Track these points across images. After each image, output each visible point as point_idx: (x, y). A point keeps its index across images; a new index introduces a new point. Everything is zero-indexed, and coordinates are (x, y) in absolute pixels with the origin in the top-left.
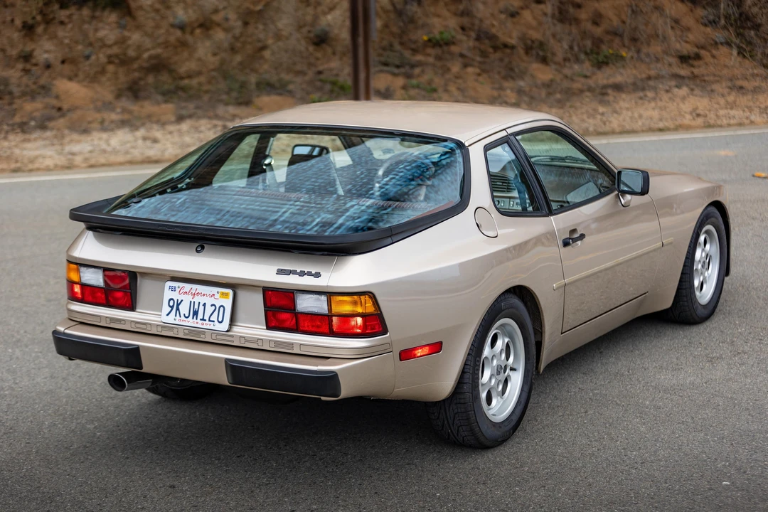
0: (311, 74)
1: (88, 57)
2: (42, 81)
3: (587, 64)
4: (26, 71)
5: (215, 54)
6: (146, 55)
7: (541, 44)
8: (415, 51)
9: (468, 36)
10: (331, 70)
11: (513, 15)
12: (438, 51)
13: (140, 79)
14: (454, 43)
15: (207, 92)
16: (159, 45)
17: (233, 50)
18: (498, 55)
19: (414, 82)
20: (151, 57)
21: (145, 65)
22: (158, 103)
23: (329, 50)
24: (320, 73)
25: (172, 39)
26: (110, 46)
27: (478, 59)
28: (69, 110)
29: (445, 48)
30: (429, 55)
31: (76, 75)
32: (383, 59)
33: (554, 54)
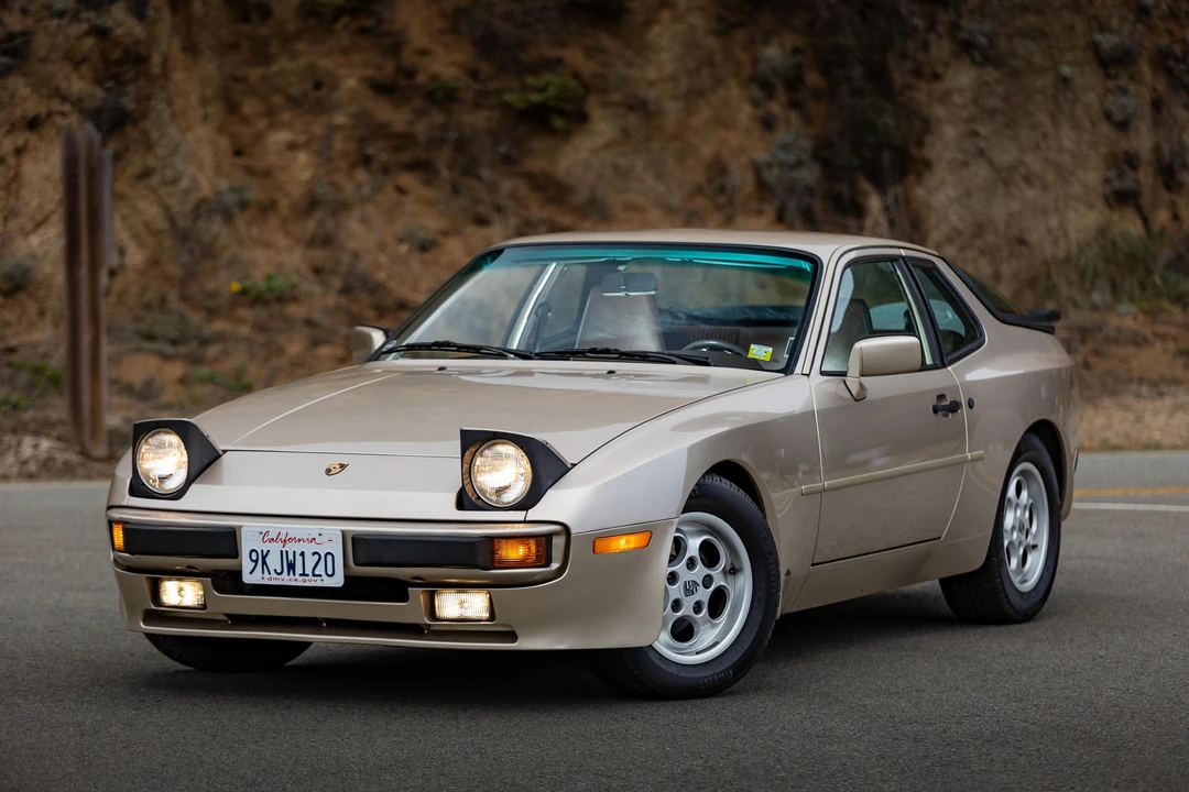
8: (212, 313)
9: (326, 286)
10: (34, 346)
11: (425, 247)
12: (260, 313)
14: (294, 299)
19: (205, 371)
23: (32, 307)
24: (10, 351)
27: (341, 329)
29: (276, 308)
30: (242, 321)
32: (144, 327)
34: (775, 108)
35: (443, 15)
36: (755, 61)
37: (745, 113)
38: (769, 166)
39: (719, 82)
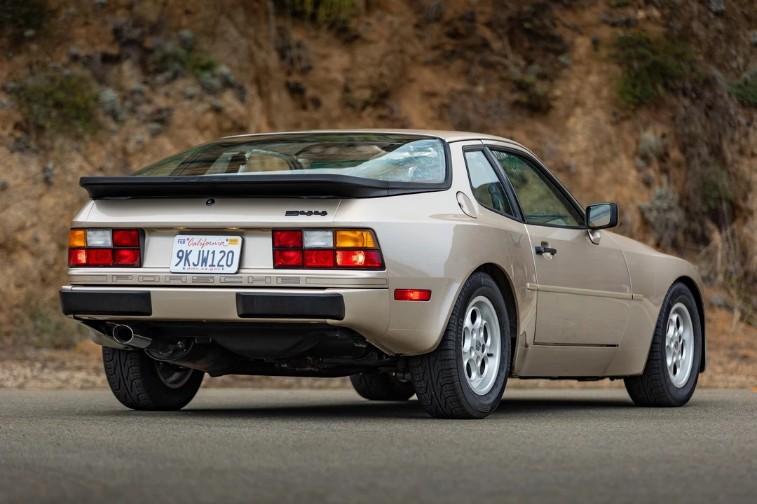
34: (652, 172)
35: (432, 108)
36: (638, 142)
37: (633, 176)
38: (650, 210)
39: (615, 155)
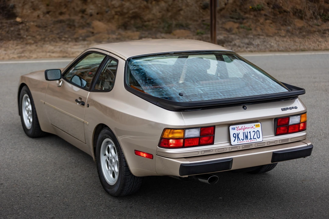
0: (200, 21)
1: (107, 12)
2: (88, 21)
3: (320, 20)
4: (82, 17)
5: (160, 12)
6: (131, 12)
7: (301, 11)
9: (270, 7)
12: (256, 13)
13: (128, 21)
14: (263, 10)
15: (154, 27)
16: (137, 8)
17: (168, 10)
18: (281, 15)
19: (242, 26)
20: (133, 13)
21: (131, 16)
22: (133, 31)
23: (209, 12)
24: (204, 21)
25: (142, 5)
26: (116, 8)
27: (272, 17)
28: (97, 33)
29: (259, 12)
31: (102, 19)
33: (306, 15)
